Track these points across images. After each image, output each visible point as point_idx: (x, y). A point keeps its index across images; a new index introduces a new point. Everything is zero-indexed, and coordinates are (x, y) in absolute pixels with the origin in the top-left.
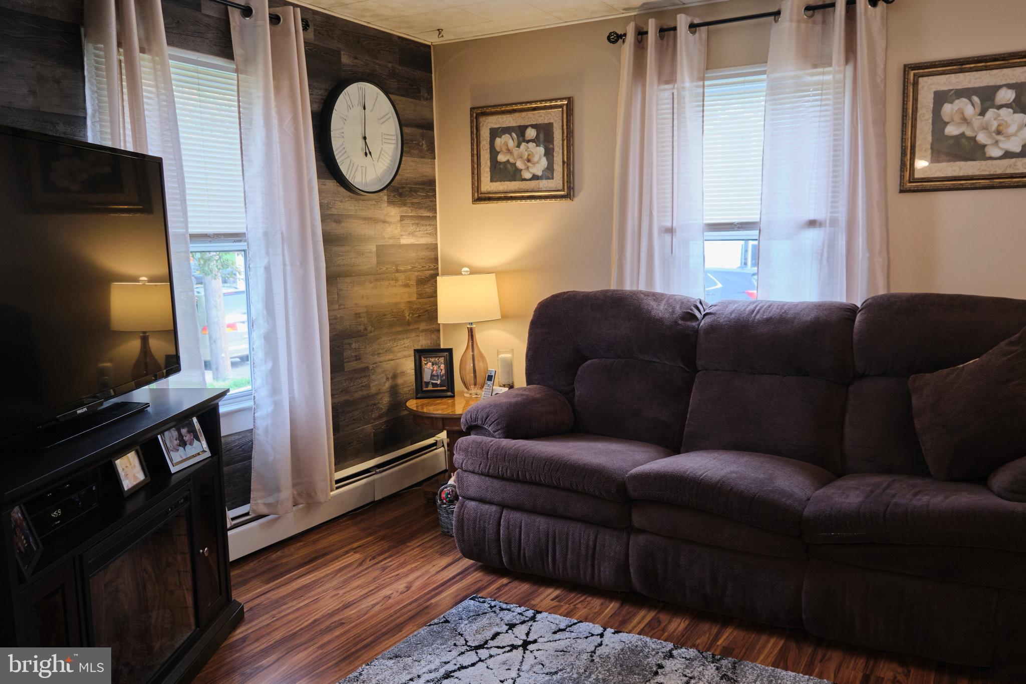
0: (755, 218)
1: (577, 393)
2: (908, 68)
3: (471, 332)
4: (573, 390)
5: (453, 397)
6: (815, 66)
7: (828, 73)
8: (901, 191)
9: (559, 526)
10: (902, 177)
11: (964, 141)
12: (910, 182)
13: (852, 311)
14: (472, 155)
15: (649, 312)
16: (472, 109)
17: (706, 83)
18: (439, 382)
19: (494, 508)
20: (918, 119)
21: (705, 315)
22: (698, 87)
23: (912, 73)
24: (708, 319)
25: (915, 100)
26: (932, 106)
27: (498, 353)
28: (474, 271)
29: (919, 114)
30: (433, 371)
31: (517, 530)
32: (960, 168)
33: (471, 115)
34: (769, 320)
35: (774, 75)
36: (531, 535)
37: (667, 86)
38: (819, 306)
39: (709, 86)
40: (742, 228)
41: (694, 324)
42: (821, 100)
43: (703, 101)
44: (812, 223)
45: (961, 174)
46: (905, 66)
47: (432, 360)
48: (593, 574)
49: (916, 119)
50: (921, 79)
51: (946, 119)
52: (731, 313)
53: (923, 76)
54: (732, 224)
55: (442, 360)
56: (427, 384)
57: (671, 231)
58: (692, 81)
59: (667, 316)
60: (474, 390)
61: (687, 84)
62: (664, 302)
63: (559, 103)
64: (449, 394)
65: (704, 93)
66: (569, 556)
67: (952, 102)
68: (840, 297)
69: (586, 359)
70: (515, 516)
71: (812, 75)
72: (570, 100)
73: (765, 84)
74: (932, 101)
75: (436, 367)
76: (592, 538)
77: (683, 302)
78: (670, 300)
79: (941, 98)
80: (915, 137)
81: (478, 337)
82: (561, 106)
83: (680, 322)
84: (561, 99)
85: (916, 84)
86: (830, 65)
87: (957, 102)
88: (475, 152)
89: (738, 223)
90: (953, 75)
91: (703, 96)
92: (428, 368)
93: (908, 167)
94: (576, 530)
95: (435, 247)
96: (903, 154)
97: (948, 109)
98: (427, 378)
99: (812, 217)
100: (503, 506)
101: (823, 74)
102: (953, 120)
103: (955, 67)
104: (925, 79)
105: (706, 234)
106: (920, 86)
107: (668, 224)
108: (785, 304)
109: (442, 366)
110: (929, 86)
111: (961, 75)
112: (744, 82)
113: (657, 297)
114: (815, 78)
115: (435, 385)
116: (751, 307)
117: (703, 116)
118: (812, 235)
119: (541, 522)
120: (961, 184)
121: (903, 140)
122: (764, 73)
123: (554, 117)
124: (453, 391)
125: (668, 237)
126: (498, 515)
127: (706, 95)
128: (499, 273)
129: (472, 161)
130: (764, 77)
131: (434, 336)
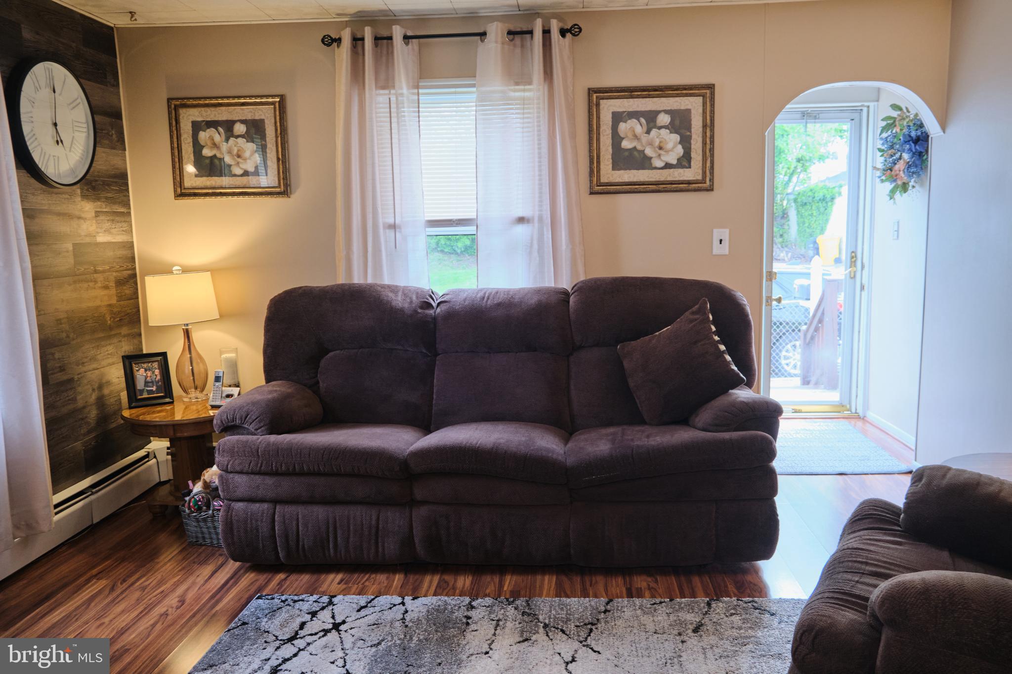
0: (472, 215)
1: (321, 384)
2: (591, 91)
3: (187, 333)
4: (318, 382)
5: (172, 403)
6: (517, 84)
7: (529, 90)
8: (591, 193)
9: (339, 511)
10: (591, 181)
11: (636, 153)
12: (598, 186)
13: (565, 294)
14: (172, 149)
15: (389, 302)
16: (169, 100)
17: (421, 91)
18: (154, 389)
19: (265, 506)
20: (601, 134)
21: (439, 304)
22: (413, 94)
23: (595, 96)
24: (443, 307)
25: (598, 118)
26: (611, 123)
27: (221, 353)
28: (186, 270)
29: (601, 130)
30: (146, 377)
31: (294, 523)
32: (634, 176)
33: (169, 107)
34: (499, 305)
35: (484, 89)
36: (310, 525)
37: (382, 92)
38: (538, 291)
39: (423, 94)
40: (459, 224)
41: (431, 312)
42: (523, 114)
43: (419, 107)
44: (521, 220)
45: (635, 180)
46: (589, 89)
47: (145, 365)
48: (377, 551)
49: (599, 134)
50: (602, 102)
51: (622, 135)
52: (465, 300)
53: (603, 99)
54: (450, 220)
55: (156, 365)
56: (142, 391)
57: (393, 227)
58: (408, 89)
59: (406, 305)
60: (193, 394)
61: (405, 91)
62: (400, 294)
63: (270, 100)
64: (168, 400)
65: (418, 100)
66: (351, 539)
67: (625, 122)
68: (549, 282)
69: (328, 351)
70: (290, 509)
71: (515, 91)
72: (282, 97)
73: (475, 96)
74: (611, 119)
75: (149, 373)
76: (374, 518)
77: (419, 292)
78: (406, 291)
79: (618, 118)
80: (599, 148)
81: (195, 336)
82: (273, 103)
83: (420, 311)
84: (273, 96)
85: (598, 105)
86: (530, 83)
87: (629, 121)
88: (176, 145)
89: (456, 220)
90: (625, 100)
91: (419, 103)
92: (141, 374)
93: (595, 173)
94: (357, 512)
95: (130, 246)
96: (591, 162)
97: (623, 127)
98: (140, 385)
99: (521, 214)
100: (275, 502)
101: (524, 90)
102: (627, 137)
103: (626, 93)
104: (605, 101)
105: (428, 229)
106: (601, 107)
107: (391, 221)
108: (509, 291)
109: (157, 372)
110: (609, 107)
111: (631, 100)
112: (455, 93)
113: (394, 289)
114: (517, 94)
115: (150, 392)
116: (480, 295)
117: (419, 121)
118: (521, 229)
119: (320, 512)
120: (636, 188)
121: (590, 151)
122: (473, 86)
123: (266, 114)
124: (171, 396)
125: (391, 233)
126: (271, 511)
127: (420, 102)
128: (214, 270)
129: (173, 154)
130: (474, 89)
131: (136, 341)
